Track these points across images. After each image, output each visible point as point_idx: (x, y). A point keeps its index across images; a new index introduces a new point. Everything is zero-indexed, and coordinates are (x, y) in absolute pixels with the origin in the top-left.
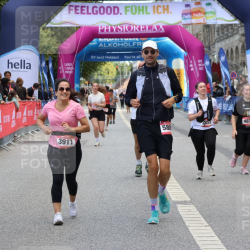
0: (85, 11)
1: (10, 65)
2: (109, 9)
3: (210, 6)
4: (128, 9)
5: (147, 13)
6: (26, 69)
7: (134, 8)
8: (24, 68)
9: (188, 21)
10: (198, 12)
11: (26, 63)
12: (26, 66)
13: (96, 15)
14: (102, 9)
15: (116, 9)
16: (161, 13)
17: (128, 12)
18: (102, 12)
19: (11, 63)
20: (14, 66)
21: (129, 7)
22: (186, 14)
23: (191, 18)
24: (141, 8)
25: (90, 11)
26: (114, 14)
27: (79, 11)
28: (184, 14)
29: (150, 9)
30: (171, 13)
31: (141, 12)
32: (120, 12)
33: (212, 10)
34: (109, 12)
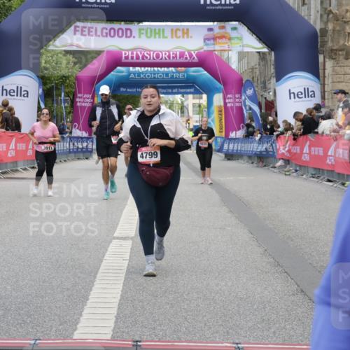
0: (93, 33)
1: (5, 92)
2: (120, 32)
3: (235, 31)
4: (142, 31)
5: (164, 37)
6: (22, 98)
7: (149, 30)
8: (21, 96)
9: (210, 48)
10: (222, 37)
11: (23, 90)
12: (23, 93)
13: (105, 38)
14: (112, 31)
15: (129, 32)
16: (179, 37)
17: (142, 35)
18: (112, 34)
19: (6, 90)
20: (9, 93)
21: (143, 29)
22: (208, 39)
23: (214, 44)
24: (157, 31)
25: (99, 33)
26: (126, 37)
27: (86, 33)
28: (206, 39)
29: (168, 33)
30: (191, 37)
31: (157, 36)
32: (133, 35)
33: (239, 36)
34: (120, 35)
